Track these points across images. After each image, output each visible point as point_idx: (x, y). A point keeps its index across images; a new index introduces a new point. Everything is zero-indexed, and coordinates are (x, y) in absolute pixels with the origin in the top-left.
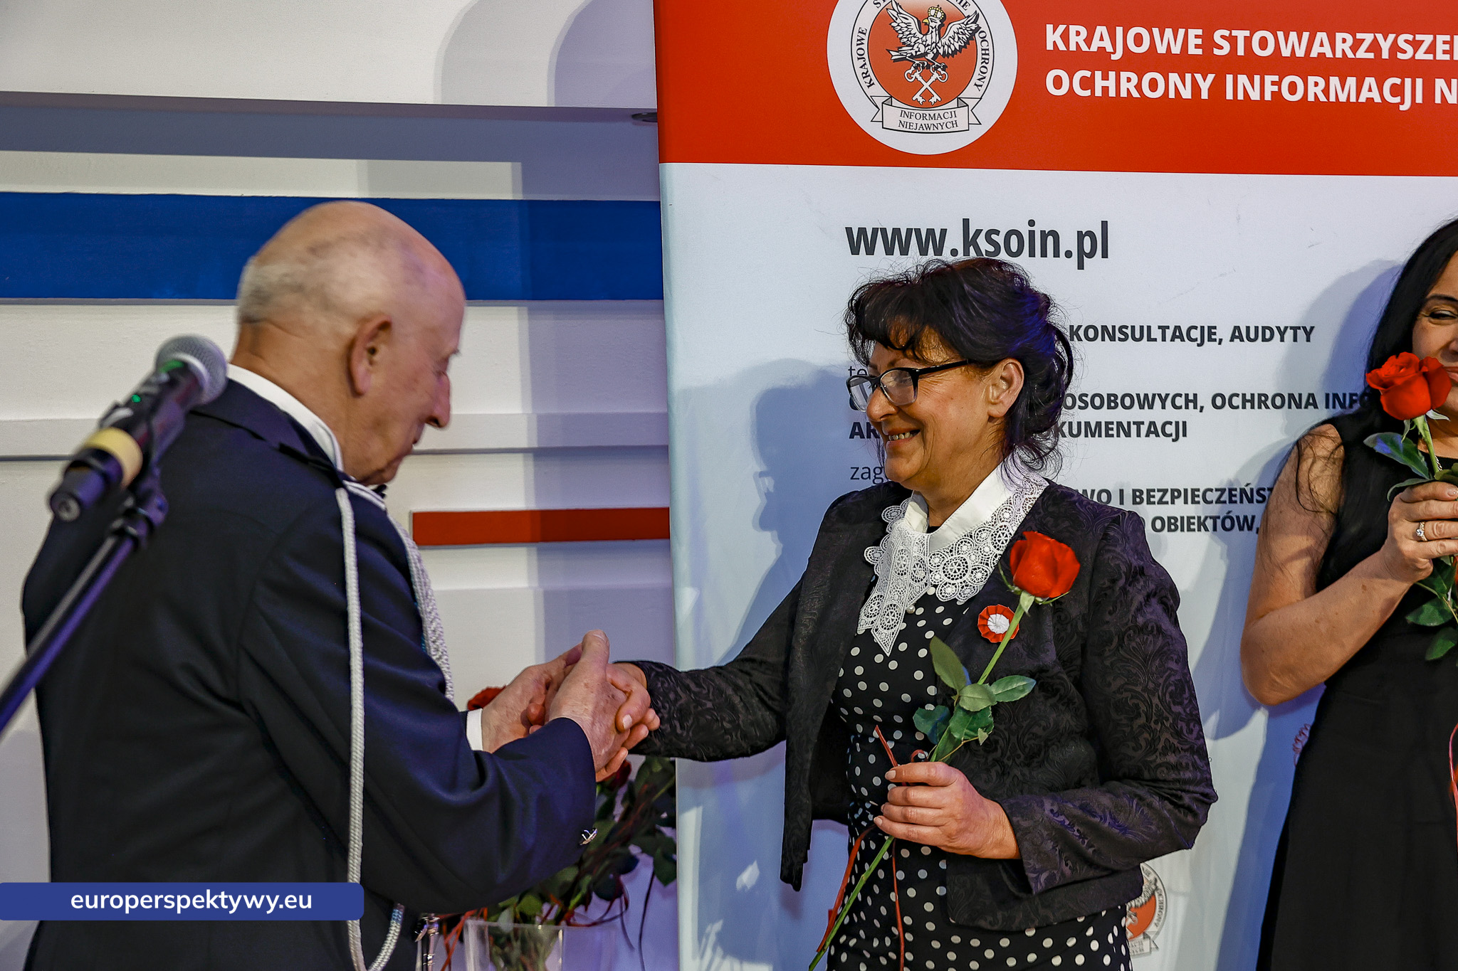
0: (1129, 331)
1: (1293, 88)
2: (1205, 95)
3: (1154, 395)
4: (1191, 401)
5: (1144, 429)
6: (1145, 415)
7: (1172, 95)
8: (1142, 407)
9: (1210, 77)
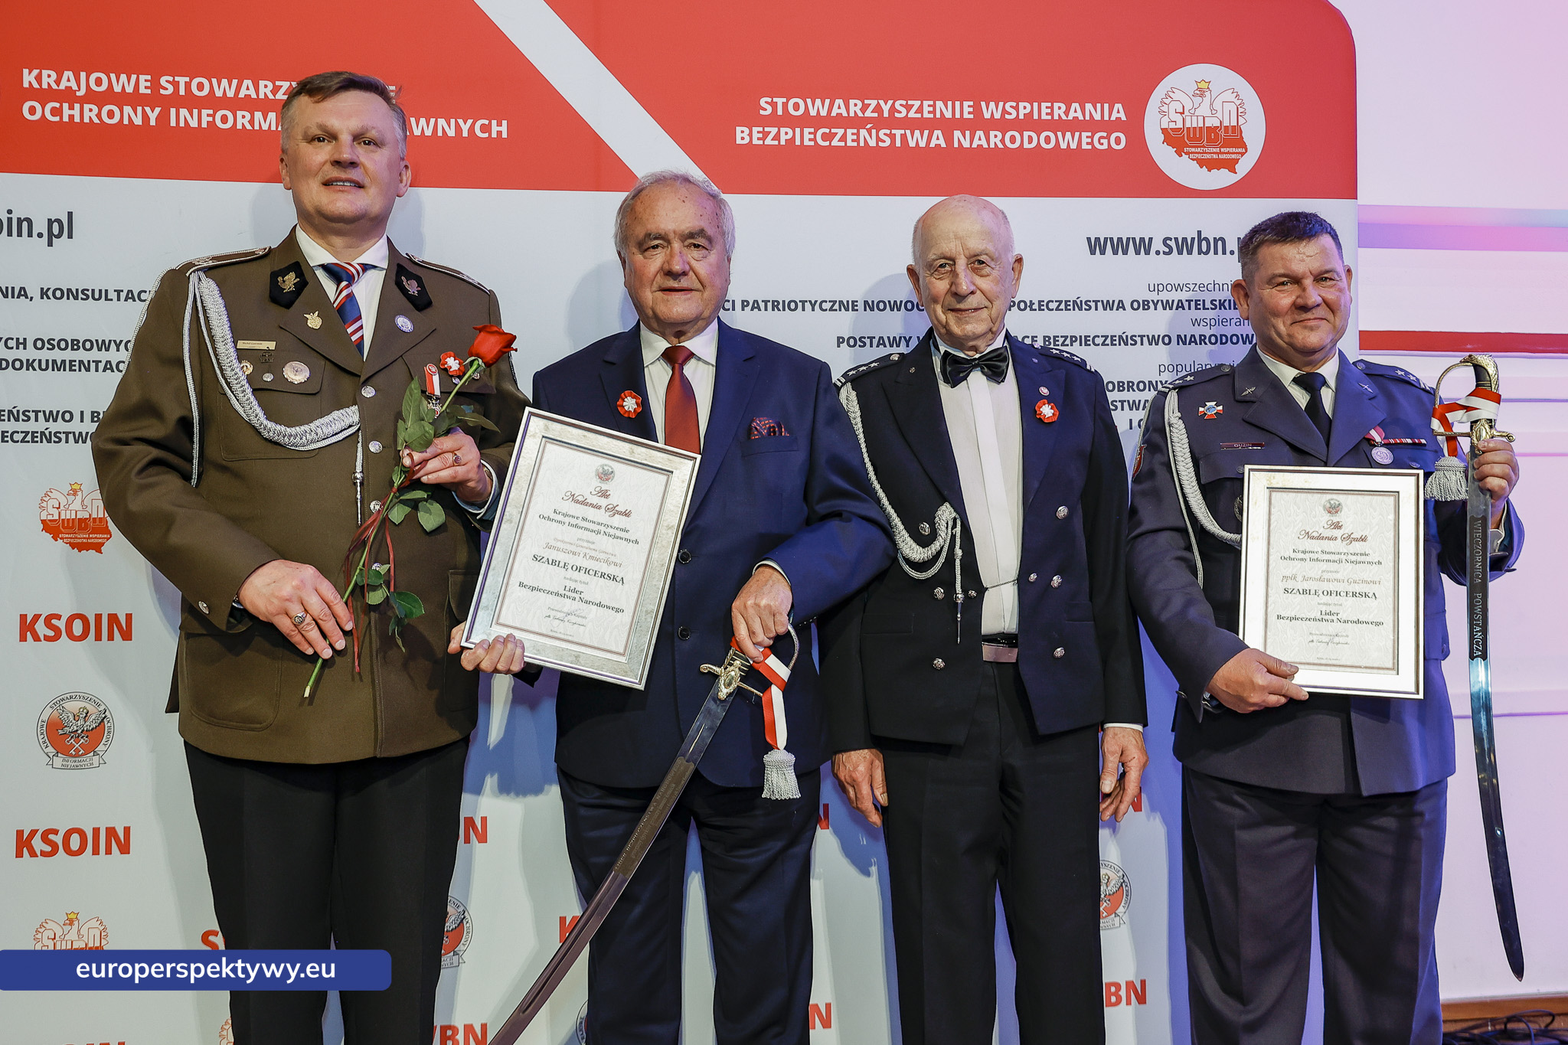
0: (90, 293)
1: (224, 119)
2: (153, 123)
3: (110, 341)
5: (101, 366)
6: (103, 356)
7: (126, 122)
8: (100, 349)
9: (158, 110)
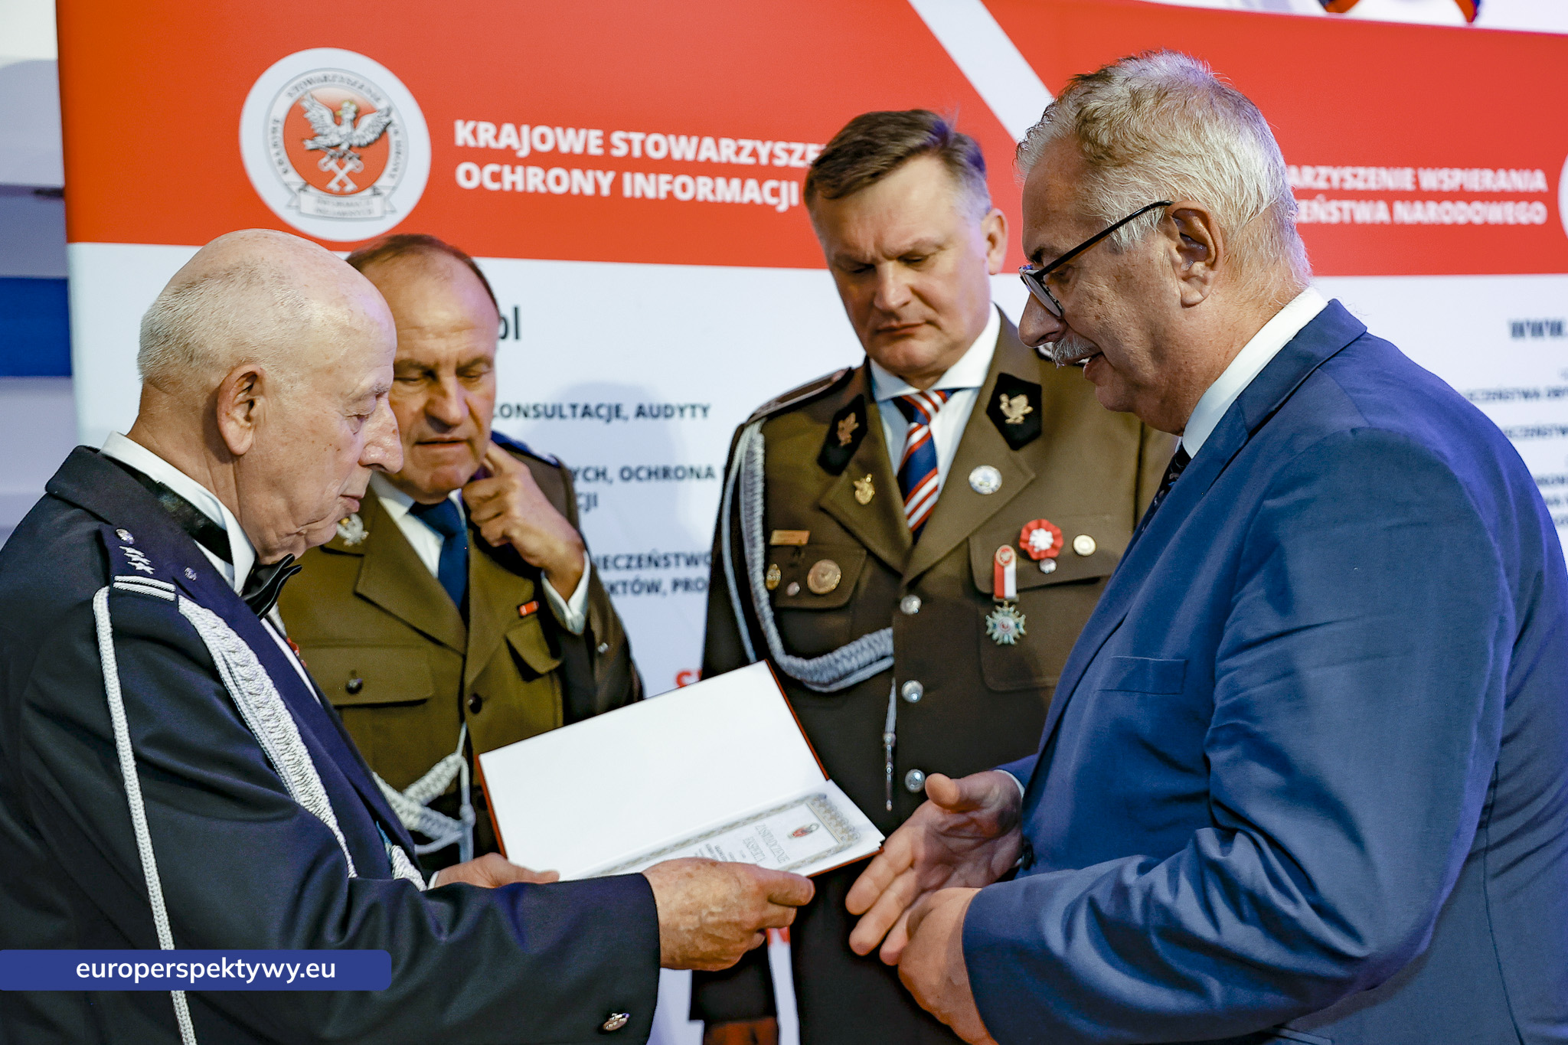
0: (541, 409)
1: (684, 188)
2: (605, 191)
4: (601, 474)
7: (575, 190)
9: (611, 175)
